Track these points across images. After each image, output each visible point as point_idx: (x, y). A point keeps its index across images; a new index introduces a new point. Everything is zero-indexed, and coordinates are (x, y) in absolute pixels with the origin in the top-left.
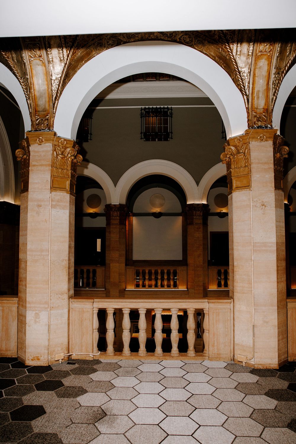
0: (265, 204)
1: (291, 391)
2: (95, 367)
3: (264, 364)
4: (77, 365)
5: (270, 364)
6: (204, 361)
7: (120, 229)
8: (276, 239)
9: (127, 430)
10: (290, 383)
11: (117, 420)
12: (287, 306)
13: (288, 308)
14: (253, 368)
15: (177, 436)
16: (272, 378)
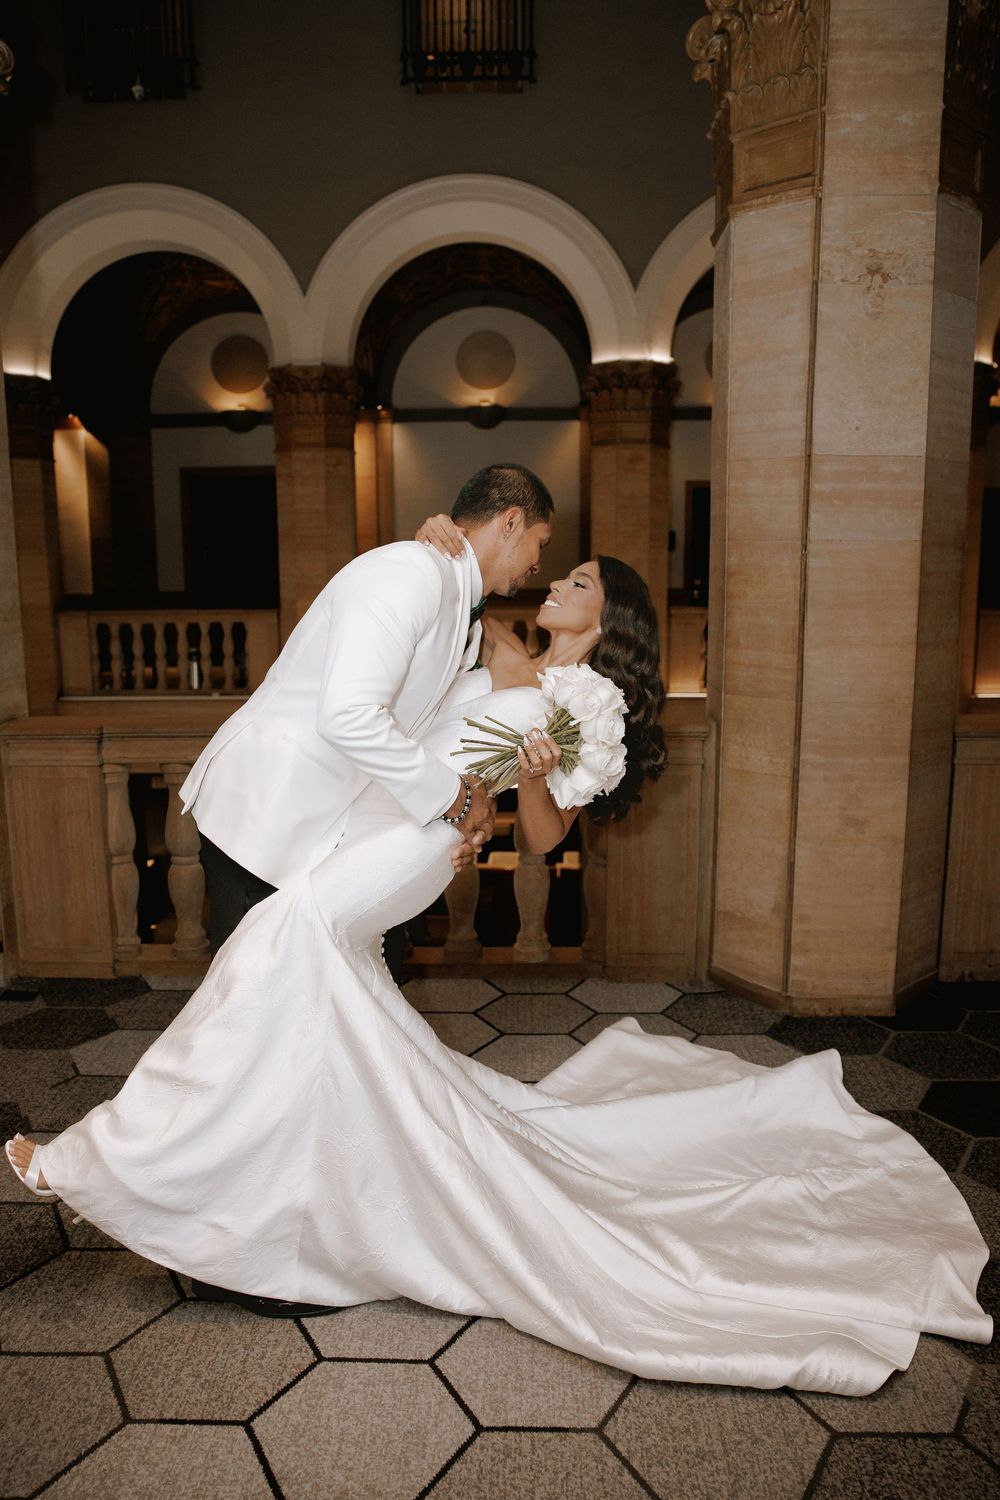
0: (887, 266)
1: (936, 1120)
2: (111, 1011)
3: (835, 999)
4: (39, 1004)
5: (858, 997)
6: (583, 981)
7: (328, 465)
8: (927, 440)
9: (132, 1331)
10: (934, 1083)
11: (106, 1277)
12: (954, 752)
13: (956, 762)
14: (787, 1012)
15: (361, 1365)
16: (860, 1058)
